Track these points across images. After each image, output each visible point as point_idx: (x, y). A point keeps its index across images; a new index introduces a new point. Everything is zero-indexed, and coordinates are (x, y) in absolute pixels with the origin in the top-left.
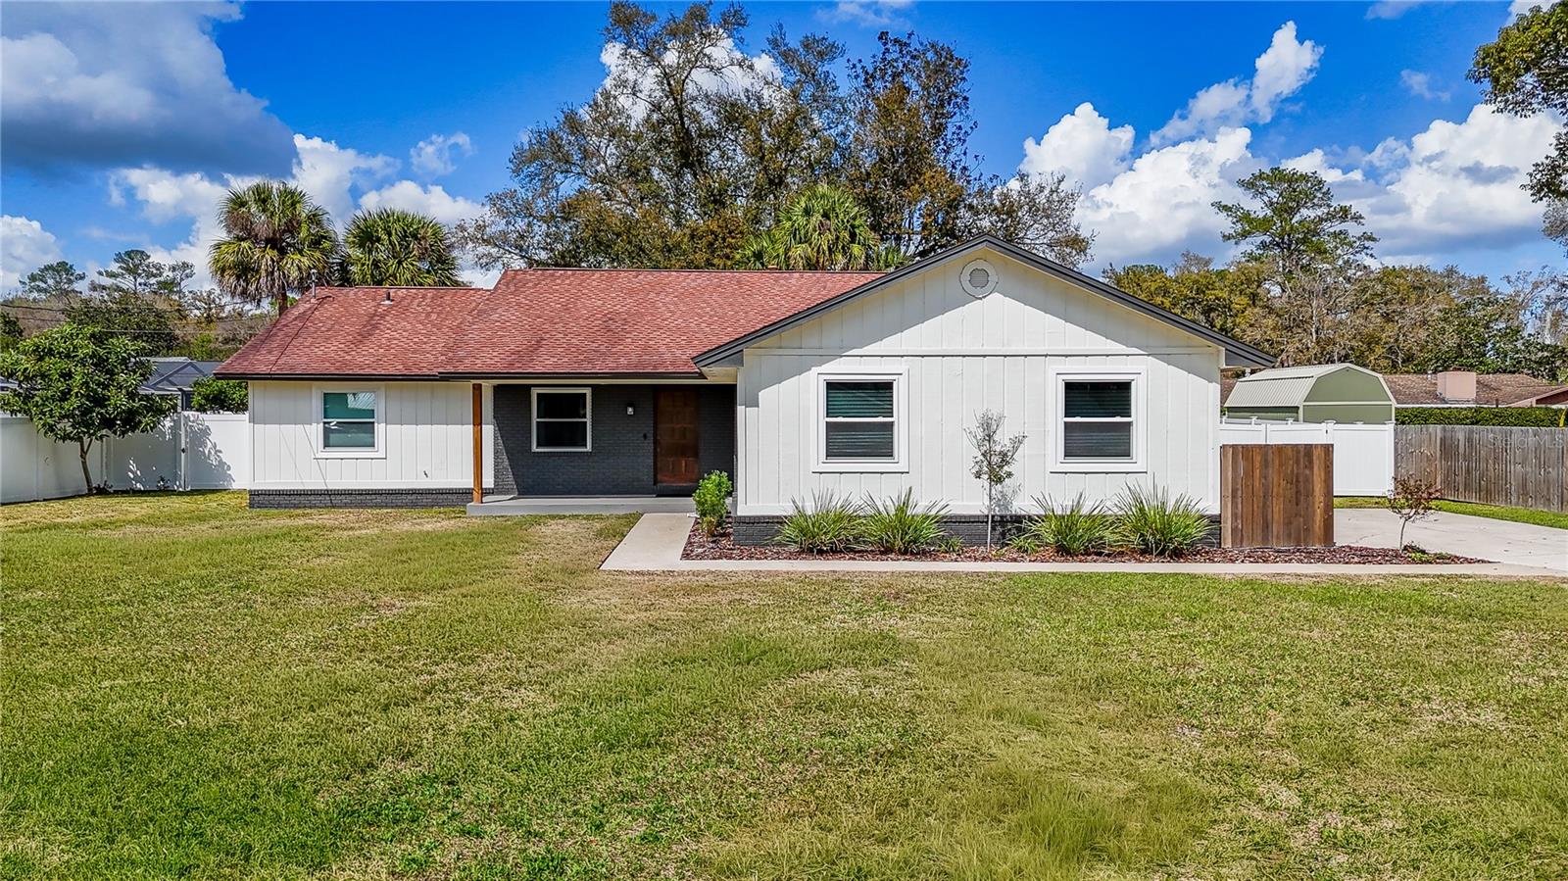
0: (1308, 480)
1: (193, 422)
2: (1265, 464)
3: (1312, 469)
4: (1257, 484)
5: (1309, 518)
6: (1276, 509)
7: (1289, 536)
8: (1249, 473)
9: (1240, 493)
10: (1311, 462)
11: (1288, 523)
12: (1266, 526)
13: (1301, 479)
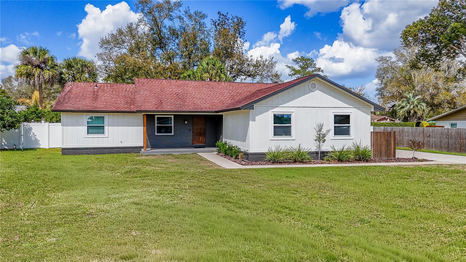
0: (390, 141)
1: (26, 126)
2: (381, 137)
3: (391, 138)
4: (379, 141)
5: (390, 150)
6: (383, 149)
7: (386, 155)
8: (377, 139)
9: (375, 144)
10: (391, 136)
11: (386, 152)
12: (381, 153)
13: (389, 140)
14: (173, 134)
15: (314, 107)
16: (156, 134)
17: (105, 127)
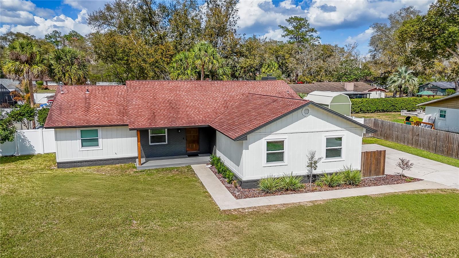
0: (380, 159)
2: (371, 156)
3: (381, 157)
4: (369, 161)
5: (379, 169)
6: (373, 167)
7: (375, 174)
8: (367, 159)
9: (365, 164)
10: (381, 155)
11: (375, 170)
12: (370, 172)
13: (378, 159)
14: (167, 143)
15: (307, 132)
16: (150, 144)
17: (99, 139)
